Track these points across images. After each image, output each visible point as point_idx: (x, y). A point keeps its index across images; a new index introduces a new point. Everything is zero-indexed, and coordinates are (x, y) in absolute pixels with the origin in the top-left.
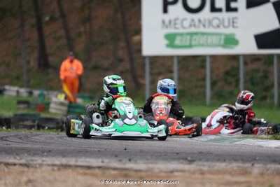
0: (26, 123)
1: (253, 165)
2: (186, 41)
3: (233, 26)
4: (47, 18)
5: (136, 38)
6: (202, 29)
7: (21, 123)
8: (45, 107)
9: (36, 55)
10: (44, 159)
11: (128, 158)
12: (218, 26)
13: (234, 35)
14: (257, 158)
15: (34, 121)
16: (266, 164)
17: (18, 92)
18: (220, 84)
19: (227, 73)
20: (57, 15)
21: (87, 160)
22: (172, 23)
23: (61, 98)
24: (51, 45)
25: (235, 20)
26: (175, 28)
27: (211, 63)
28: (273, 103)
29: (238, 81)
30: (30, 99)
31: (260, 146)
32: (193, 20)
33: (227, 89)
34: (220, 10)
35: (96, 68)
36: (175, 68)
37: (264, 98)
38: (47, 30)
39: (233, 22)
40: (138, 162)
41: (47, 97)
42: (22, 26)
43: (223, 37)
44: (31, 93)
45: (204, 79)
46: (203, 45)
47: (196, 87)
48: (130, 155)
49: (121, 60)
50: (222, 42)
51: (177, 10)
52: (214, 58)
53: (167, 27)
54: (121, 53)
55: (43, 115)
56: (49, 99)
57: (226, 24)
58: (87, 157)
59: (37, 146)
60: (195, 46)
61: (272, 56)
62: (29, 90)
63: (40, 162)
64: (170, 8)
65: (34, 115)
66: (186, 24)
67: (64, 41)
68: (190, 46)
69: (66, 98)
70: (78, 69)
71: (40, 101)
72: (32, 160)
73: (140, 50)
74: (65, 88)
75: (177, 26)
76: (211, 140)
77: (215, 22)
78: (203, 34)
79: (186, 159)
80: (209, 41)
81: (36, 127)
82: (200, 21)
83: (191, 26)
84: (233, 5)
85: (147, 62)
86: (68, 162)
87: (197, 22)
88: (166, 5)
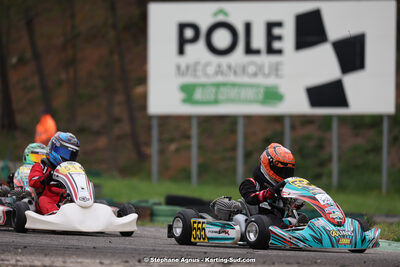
2: (210, 94)
3: (277, 75)
4: (14, 60)
5: (139, 90)
6: (232, 79)
11: (137, 258)
19: (267, 140)
20: (28, 55)
21: (79, 260)
22: (191, 69)
24: (18, 98)
26: (195, 76)
32: (219, 66)
34: (257, 52)
36: (194, 131)
37: (318, 176)
38: (14, 77)
39: (277, 70)
40: (152, 264)
43: (262, 91)
45: (234, 149)
47: (223, 159)
48: (140, 254)
49: (117, 121)
50: (261, 97)
51: (197, 51)
52: (249, 119)
54: (118, 111)
57: (266, 71)
58: (78, 256)
61: (328, 119)
66: (211, 70)
67: (37, 93)
68: (216, 102)
72: (2, 260)
73: (144, 106)
77: (251, 69)
78: (234, 85)
84: (276, 45)
85: (155, 123)
86: (53, 262)
87: (225, 68)
88: (182, 43)
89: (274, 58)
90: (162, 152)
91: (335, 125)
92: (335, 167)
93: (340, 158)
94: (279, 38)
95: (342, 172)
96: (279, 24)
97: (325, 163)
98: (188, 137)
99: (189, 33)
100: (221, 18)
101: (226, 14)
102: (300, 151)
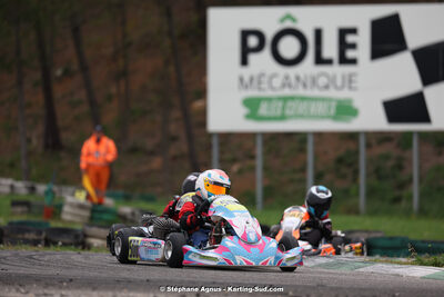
0: (27, 236)
2: (277, 109)
3: (350, 88)
4: (59, 72)
5: (198, 104)
6: (301, 92)
7: (20, 236)
8: (55, 211)
9: (41, 128)
12: (327, 87)
13: (350, 101)
14: (397, 294)
15: (40, 233)
17: (12, 187)
19: (340, 161)
20: (75, 66)
21: (132, 294)
22: (255, 81)
23: (81, 197)
24: (64, 114)
25: (353, 78)
26: (260, 89)
27: (316, 144)
28: (411, 209)
29: (356, 172)
30: (32, 199)
31: (398, 275)
32: (287, 77)
34: (329, 62)
35: (134, 150)
36: (259, 151)
37: (397, 200)
38: (58, 91)
39: (350, 81)
41: (57, 195)
42: (20, 83)
43: (334, 104)
44: (32, 190)
45: (303, 170)
46: (301, 116)
47: (292, 181)
49: (174, 139)
50: (333, 112)
51: (262, 61)
52: (320, 136)
53: (247, 87)
54: (174, 128)
55: (54, 224)
56: (61, 198)
57: (339, 83)
58: (130, 290)
59: (49, 273)
60: (291, 117)
61: (409, 134)
62: (29, 184)
64: (252, 58)
65: (39, 224)
66: (277, 82)
67: (85, 108)
68: (282, 118)
69: (88, 197)
70: (108, 151)
71: (47, 201)
73: (203, 124)
74: (87, 182)
75: (262, 86)
76: (320, 265)
77: (322, 81)
78: (303, 99)
80: (312, 110)
81: (43, 242)
82: (298, 78)
83: (284, 86)
84: (350, 54)
85: (215, 141)
87: (293, 79)
88: (245, 53)
89: (348, 69)
91: (415, 142)
92: (415, 189)
93: (421, 180)
94: (353, 46)
95: (422, 195)
96: (353, 31)
97: (404, 185)
98: (253, 157)
99: (253, 41)
100: (288, 24)
101: (294, 20)
102: (377, 172)
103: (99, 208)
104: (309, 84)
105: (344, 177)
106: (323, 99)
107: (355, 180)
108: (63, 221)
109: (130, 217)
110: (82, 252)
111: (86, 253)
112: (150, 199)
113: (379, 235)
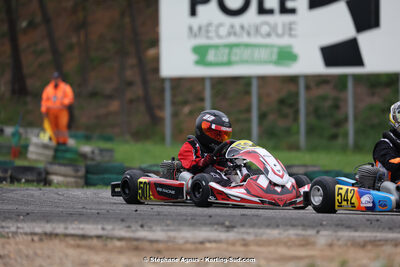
1: (318, 232)
2: (223, 55)
3: (291, 35)
4: (24, 24)
5: (151, 52)
6: (245, 39)
8: (22, 151)
9: (8, 76)
10: (19, 225)
11: (140, 223)
12: (269, 35)
13: (290, 47)
14: (324, 223)
15: (5, 171)
16: (336, 231)
18: (271, 117)
19: (282, 102)
20: (38, 19)
21: (82, 226)
22: (204, 30)
24: (29, 62)
25: (293, 26)
26: (208, 37)
27: (259, 87)
28: (347, 144)
29: (297, 112)
32: (232, 27)
33: (282, 124)
34: (271, 12)
35: (94, 95)
36: (208, 94)
37: (334, 137)
38: (24, 41)
39: (291, 29)
40: (154, 228)
41: (24, 136)
43: (275, 50)
44: (1, 131)
45: (248, 110)
46: (243, 62)
48: (143, 220)
49: (130, 84)
50: (275, 57)
51: (209, 12)
52: (263, 79)
53: (195, 36)
54: (130, 74)
55: (19, 163)
56: (27, 139)
57: (280, 31)
58: (81, 222)
59: (10, 207)
60: (236, 63)
61: (344, 77)
63: (13, 229)
64: (201, 9)
65: (5, 163)
66: (223, 31)
67: (49, 57)
68: (229, 63)
70: (65, 95)
71: (14, 142)
72: (3, 227)
73: (156, 70)
75: (210, 34)
77: (265, 29)
78: (247, 46)
79: (223, 224)
80: (256, 56)
81: (9, 180)
82: (242, 27)
83: (229, 34)
84: (289, 5)
85: (167, 86)
86: (54, 229)
87: (238, 28)
88: (194, 4)
89: (288, 18)
90: (175, 115)
91: (350, 84)
92: (351, 127)
93: (355, 118)
95: (357, 132)
97: (340, 123)
98: (202, 100)
102: (316, 112)
103: (63, 148)
104: (252, 32)
105: (285, 116)
106: (266, 46)
107: (296, 119)
108: (29, 160)
109: (90, 155)
110: (43, 188)
111: (47, 189)
112: (109, 139)
113: (316, 169)
